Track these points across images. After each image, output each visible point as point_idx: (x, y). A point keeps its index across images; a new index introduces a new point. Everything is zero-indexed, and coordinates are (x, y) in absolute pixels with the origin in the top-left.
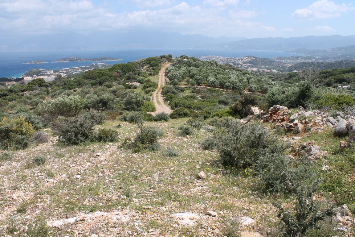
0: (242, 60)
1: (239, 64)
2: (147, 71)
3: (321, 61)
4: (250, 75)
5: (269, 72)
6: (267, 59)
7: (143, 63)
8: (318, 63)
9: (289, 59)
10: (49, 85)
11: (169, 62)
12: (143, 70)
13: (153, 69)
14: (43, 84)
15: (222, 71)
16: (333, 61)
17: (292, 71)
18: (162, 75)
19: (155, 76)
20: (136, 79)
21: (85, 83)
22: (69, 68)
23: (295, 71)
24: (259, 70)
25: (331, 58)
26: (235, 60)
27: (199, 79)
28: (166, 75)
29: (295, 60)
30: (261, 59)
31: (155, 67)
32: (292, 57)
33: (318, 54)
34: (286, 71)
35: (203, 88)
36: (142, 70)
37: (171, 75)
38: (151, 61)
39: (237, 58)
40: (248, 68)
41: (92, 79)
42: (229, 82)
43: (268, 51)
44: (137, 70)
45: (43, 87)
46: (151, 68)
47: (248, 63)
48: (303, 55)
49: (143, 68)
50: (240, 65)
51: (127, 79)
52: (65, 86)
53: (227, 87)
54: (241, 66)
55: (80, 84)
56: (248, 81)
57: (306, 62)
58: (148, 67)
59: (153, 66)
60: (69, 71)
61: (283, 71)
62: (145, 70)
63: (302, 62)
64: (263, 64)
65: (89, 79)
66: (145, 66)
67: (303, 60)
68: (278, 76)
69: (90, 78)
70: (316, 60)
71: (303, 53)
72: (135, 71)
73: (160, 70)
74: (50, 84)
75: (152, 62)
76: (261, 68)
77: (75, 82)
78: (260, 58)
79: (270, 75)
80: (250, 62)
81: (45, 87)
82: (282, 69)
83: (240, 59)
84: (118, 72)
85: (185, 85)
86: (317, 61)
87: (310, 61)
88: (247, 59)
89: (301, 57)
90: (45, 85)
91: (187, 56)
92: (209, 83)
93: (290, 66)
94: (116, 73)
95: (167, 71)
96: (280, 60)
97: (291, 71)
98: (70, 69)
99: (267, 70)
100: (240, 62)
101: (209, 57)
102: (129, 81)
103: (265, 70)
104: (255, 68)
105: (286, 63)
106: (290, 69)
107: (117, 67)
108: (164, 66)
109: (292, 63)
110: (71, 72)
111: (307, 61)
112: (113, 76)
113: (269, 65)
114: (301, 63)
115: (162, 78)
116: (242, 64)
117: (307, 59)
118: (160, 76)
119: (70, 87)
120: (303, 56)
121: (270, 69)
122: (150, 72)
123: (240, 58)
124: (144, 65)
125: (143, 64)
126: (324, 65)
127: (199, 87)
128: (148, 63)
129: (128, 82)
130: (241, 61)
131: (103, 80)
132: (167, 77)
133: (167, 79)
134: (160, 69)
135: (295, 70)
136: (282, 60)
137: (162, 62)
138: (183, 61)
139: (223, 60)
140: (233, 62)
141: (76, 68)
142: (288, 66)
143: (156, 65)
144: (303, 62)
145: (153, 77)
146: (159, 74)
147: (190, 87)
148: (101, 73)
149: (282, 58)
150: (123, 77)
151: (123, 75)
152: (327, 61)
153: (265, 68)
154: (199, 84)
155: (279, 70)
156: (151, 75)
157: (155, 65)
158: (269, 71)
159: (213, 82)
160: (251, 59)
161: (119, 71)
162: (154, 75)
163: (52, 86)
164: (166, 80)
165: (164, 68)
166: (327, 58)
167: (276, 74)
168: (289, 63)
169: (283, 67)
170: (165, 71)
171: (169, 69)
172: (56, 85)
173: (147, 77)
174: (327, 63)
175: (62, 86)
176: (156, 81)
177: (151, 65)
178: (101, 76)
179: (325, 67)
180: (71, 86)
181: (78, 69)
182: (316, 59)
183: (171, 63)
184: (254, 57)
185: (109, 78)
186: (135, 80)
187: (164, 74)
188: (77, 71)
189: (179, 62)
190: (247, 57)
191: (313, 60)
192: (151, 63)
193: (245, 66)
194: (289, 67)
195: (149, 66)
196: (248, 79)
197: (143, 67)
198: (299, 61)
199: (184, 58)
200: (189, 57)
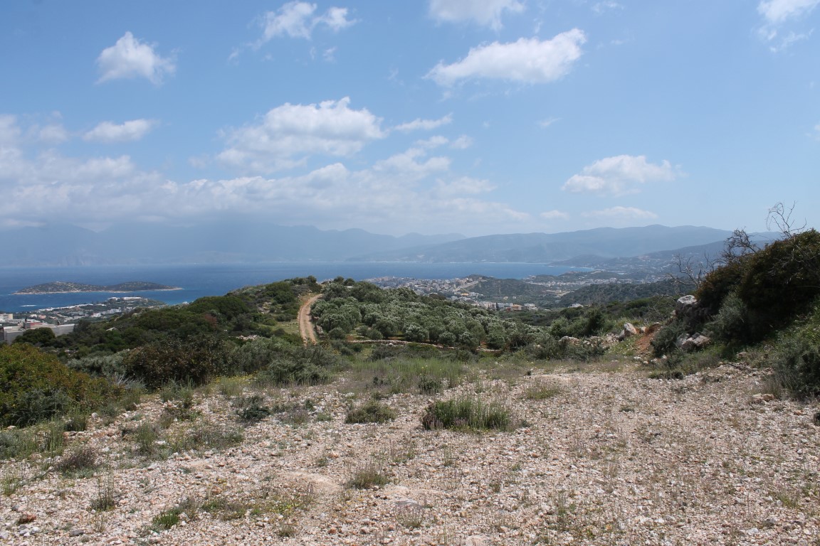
0: (458, 284)
1: (453, 294)
2: (272, 311)
3: (630, 281)
4: (485, 315)
5: (520, 309)
6: (513, 280)
7: (260, 294)
8: (623, 286)
9: (560, 278)
10: (64, 342)
11: (313, 292)
12: (264, 310)
13: (284, 308)
14: (52, 340)
15: (429, 308)
16: (656, 280)
17: (570, 304)
18: (305, 321)
19: (292, 323)
20: (253, 329)
21: (145, 337)
22: (52, 309)
23: (577, 305)
24: (497, 307)
25: (651, 275)
26: (443, 286)
27: (387, 326)
28: (313, 321)
29: (575, 282)
30: (499, 282)
31: (287, 304)
32: (567, 274)
33: (623, 266)
34: (557, 306)
35: (398, 343)
36: (261, 309)
37: (327, 320)
38: (277, 292)
39: (447, 281)
40: (473, 302)
41: (159, 330)
42: (448, 330)
43: (513, 263)
44: (250, 310)
45: (52, 347)
46: (280, 306)
47: (471, 291)
48: (592, 269)
49: (261, 306)
50: (455, 295)
51: (235, 330)
52: (103, 344)
53: (446, 342)
54: (456, 298)
55: (133, 340)
56: (485, 328)
57: (597, 285)
58: (273, 304)
59: (282, 302)
60: (53, 315)
61: (549, 307)
62: (266, 310)
63: (589, 284)
64: (505, 293)
65: (152, 329)
66: (266, 301)
67: (592, 281)
68: (541, 316)
69: (155, 328)
70: (618, 280)
71: (589, 266)
72: (247, 312)
73: (299, 309)
74: (66, 340)
75: (281, 293)
76: (501, 301)
77: (123, 337)
78: (499, 280)
79: (523, 315)
80: (476, 289)
81: (56, 347)
82: (546, 303)
83: (453, 283)
84: (213, 315)
85: (359, 339)
86: (621, 281)
87: (606, 281)
88: (468, 281)
89: (585, 273)
90: (56, 342)
91: (350, 280)
92: (407, 335)
93: (565, 295)
94: (209, 316)
95: (315, 312)
96: (542, 281)
97: (567, 305)
98: (54, 310)
99: (516, 305)
100: (455, 290)
101: (383, 280)
102: (240, 332)
103: (512, 305)
104: (488, 303)
105: (555, 289)
106: (566, 301)
107: (209, 304)
108: (306, 302)
109: (569, 288)
110: (58, 317)
111: (600, 281)
112: (204, 323)
113: (518, 294)
114: (586, 287)
115: (306, 326)
116: (459, 293)
117: (600, 278)
118: (302, 323)
119: (113, 345)
120: (589, 273)
121: (522, 304)
122: (277, 313)
123: (453, 280)
124: (263, 299)
125: (261, 297)
126: (637, 289)
127: (390, 342)
128: (271, 296)
129: (239, 335)
130: (457, 286)
131: (185, 332)
132: (319, 325)
133: (319, 328)
134: (297, 308)
135: (575, 302)
136: (546, 282)
137: (300, 293)
138: (345, 290)
139: (417, 286)
140: (439, 289)
141: (71, 307)
142: (560, 294)
143: (290, 300)
144: (592, 285)
145: (287, 324)
146: (298, 318)
147: (370, 343)
148: (176, 317)
149: (545, 278)
150: (224, 325)
151: (224, 321)
152: (643, 282)
153: (511, 301)
154: (387, 336)
155: (540, 305)
156: (281, 320)
157: (285, 299)
158: (520, 307)
159: (414, 331)
160: (477, 282)
161: (215, 311)
162: (288, 320)
163: (70, 345)
164: (315, 329)
165: (305, 306)
166: (642, 275)
167: (536, 313)
168: (562, 288)
169: (550, 297)
170: (308, 313)
171: (318, 307)
172: (81, 343)
173: (274, 325)
174: (642, 285)
175: (94, 344)
176: (296, 332)
177: (278, 299)
178: (178, 324)
179: (639, 294)
180: (115, 344)
181: (74, 310)
182: (619, 277)
183: (321, 295)
184: (484, 278)
185: (196, 326)
186: (253, 331)
187: (308, 318)
188: (74, 316)
189: (338, 292)
190: (469, 277)
191: (613, 280)
192: (278, 296)
193: (466, 299)
194: (562, 297)
195: (273, 301)
196: (484, 324)
197: (261, 303)
198: (582, 283)
199: (346, 284)
200: (356, 281)
